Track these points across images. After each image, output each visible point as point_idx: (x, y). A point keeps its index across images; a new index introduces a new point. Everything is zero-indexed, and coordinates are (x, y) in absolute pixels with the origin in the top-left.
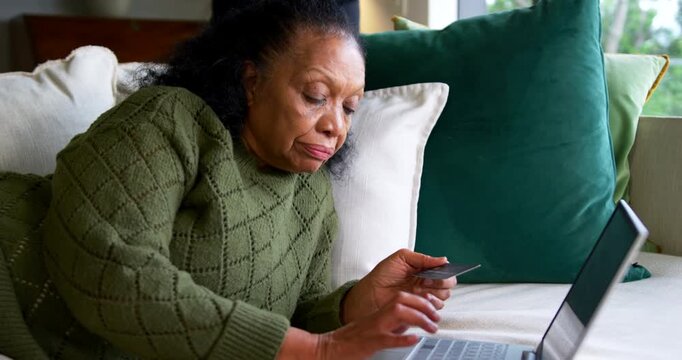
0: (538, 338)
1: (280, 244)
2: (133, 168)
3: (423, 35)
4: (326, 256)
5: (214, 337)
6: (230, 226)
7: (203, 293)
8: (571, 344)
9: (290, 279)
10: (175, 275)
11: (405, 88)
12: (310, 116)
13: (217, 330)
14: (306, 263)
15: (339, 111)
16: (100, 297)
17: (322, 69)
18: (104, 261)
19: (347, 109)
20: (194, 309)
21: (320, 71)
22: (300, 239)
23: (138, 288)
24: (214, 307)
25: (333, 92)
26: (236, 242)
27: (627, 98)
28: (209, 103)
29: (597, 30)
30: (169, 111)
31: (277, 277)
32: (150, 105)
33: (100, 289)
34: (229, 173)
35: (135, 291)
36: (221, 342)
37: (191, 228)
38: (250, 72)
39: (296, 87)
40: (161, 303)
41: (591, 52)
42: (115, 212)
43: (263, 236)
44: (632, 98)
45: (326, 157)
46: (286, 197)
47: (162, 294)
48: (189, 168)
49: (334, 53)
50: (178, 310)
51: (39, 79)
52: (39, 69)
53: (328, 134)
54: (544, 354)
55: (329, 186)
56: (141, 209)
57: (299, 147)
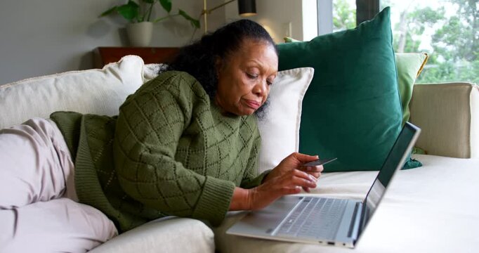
0: (364, 196)
1: (233, 155)
2: (155, 115)
3: (300, 44)
4: (255, 160)
5: (198, 195)
6: (208, 146)
7: (190, 173)
8: (379, 196)
9: (238, 172)
10: (174, 165)
11: (291, 70)
12: (249, 85)
13: (199, 192)
14: (245, 164)
15: (264, 83)
16: (137, 181)
17: (256, 60)
18: (137, 163)
19: (269, 83)
20: (186, 183)
21: (255, 62)
22: (243, 152)
23: (156, 175)
24: (196, 181)
25: (262, 72)
26: (211, 153)
27: (407, 75)
28: (198, 80)
29: (390, 38)
30: (177, 84)
31: (232, 171)
32: (168, 82)
33: (137, 178)
34: (208, 118)
35: (155, 177)
36: (201, 197)
37: (188, 147)
38: (218, 61)
39: (243, 69)
40: (169, 181)
41: (387, 50)
42: (145, 137)
43: (225, 151)
44: (410, 74)
45: (257, 107)
46: (236, 130)
47: (169, 176)
48: (186, 114)
49: (263, 52)
50: (178, 184)
51: (105, 72)
52: (106, 67)
53: (258, 95)
54: (367, 204)
55: (256, 124)
56: (158, 135)
57: (243, 101)
